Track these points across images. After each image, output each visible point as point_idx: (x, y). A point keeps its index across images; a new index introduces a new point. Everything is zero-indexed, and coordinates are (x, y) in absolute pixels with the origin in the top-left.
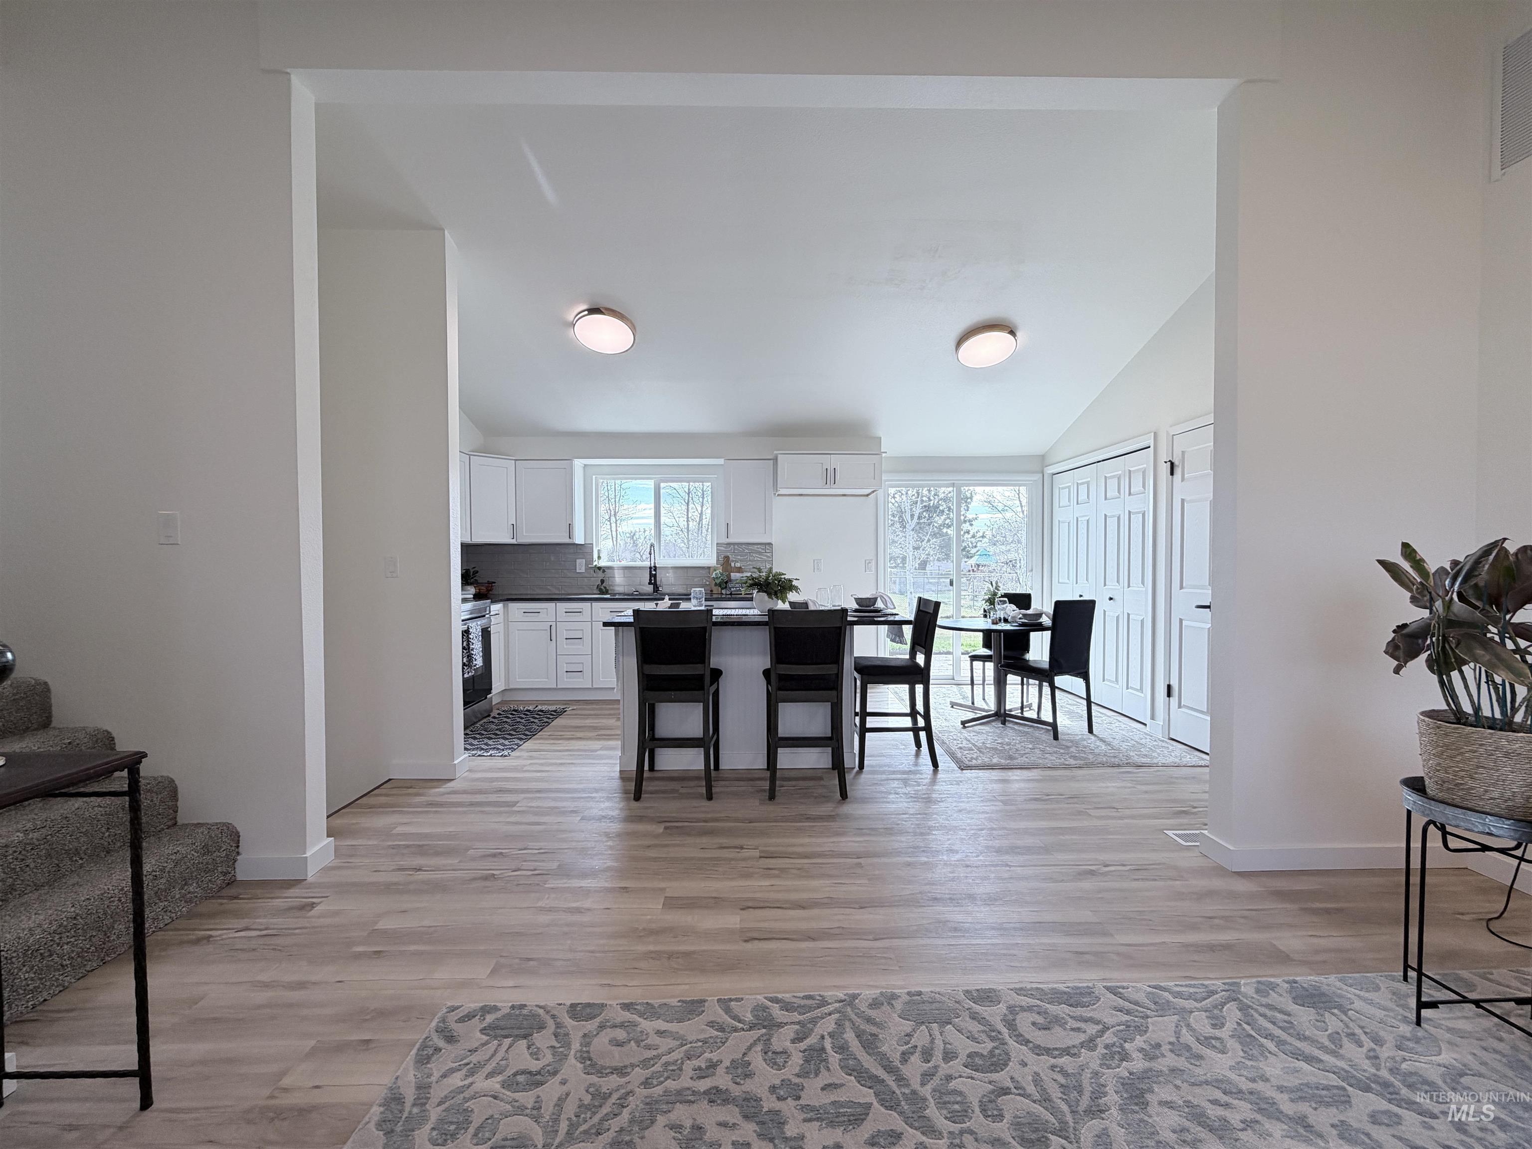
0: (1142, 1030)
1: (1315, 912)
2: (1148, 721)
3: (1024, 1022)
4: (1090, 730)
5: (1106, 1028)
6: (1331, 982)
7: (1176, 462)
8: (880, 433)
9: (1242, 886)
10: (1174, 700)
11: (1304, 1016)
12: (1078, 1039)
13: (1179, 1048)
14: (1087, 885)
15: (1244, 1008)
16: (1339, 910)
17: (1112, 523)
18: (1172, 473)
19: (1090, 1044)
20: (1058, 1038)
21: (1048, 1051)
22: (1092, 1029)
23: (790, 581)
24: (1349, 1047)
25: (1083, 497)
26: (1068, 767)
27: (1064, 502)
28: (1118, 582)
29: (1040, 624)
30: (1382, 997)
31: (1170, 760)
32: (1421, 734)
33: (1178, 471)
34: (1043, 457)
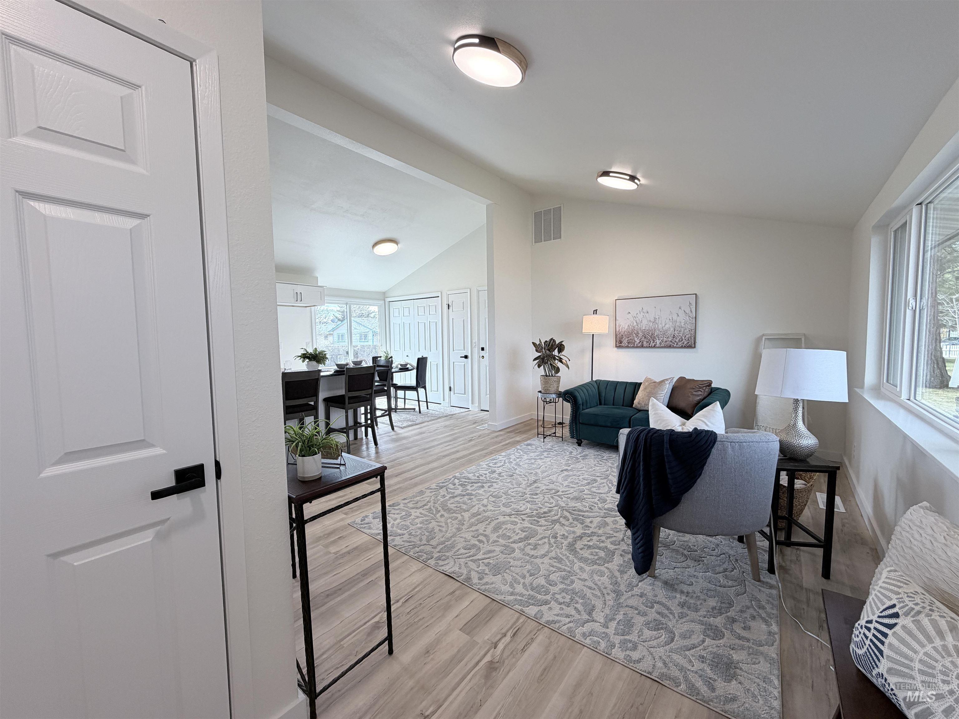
0: (510, 458)
1: (517, 433)
2: (442, 402)
3: (491, 465)
4: (428, 408)
5: (505, 460)
6: (529, 442)
7: (450, 305)
8: (317, 275)
9: (501, 433)
10: (452, 392)
11: (529, 447)
12: (503, 463)
13: (518, 458)
14: (473, 442)
15: (521, 450)
16: (520, 432)
17: (422, 326)
18: (449, 309)
19: (505, 463)
20: (499, 465)
21: (500, 467)
22: (503, 461)
23: (325, 354)
24: (538, 449)
25: (406, 313)
26: (433, 420)
27: (396, 314)
28: (425, 349)
29: (408, 368)
30: (537, 441)
31: (458, 412)
32: (541, 381)
33: (451, 308)
34: (384, 293)
